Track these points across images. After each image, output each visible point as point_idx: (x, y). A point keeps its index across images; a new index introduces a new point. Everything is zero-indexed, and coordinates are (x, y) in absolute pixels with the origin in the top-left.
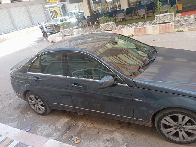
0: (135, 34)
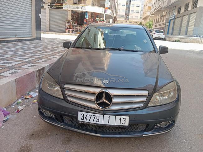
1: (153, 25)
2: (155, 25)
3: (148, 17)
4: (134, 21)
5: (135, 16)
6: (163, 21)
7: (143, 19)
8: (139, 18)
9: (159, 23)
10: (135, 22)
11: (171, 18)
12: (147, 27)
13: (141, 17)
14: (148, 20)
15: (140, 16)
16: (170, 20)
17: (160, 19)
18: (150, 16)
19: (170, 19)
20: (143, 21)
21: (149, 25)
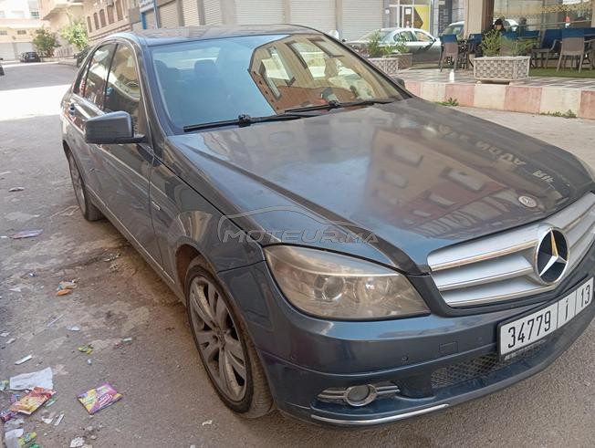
0: (583, 112)
1: (90, 35)
2: (96, 32)
3: (61, 9)
4: (12, 26)
5: (13, 12)
6: (120, 18)
7: (45, 19)
8: (29, 16)
9: (109, 27)
10: (19, 32)
11: (143, 6)
12: (70, 42)
13: (35, 14)
14: (65, 21)
15: (30, 8)
16: (144, 14)
17: (106, 14)
18: (69, 8)
19: (142, 10)
20: (47, 24)
21: (75, 36)
